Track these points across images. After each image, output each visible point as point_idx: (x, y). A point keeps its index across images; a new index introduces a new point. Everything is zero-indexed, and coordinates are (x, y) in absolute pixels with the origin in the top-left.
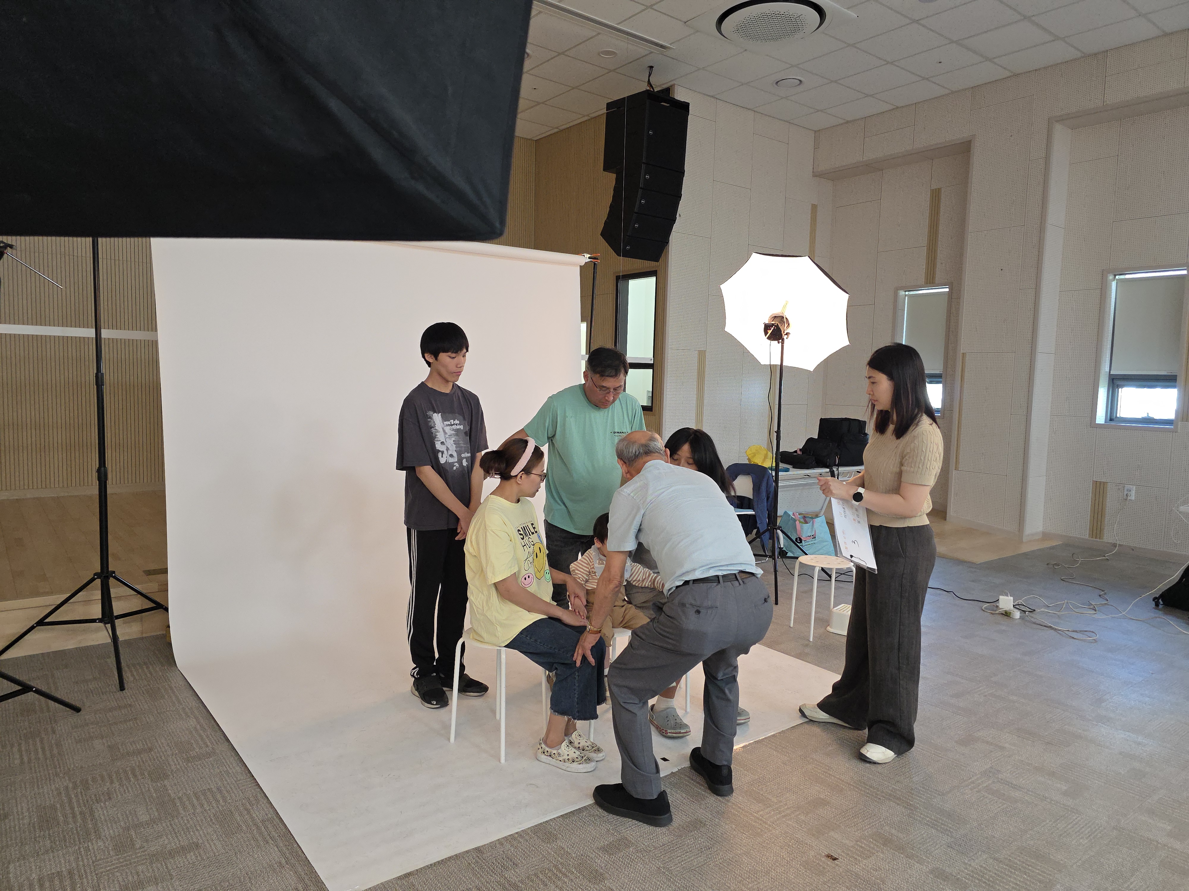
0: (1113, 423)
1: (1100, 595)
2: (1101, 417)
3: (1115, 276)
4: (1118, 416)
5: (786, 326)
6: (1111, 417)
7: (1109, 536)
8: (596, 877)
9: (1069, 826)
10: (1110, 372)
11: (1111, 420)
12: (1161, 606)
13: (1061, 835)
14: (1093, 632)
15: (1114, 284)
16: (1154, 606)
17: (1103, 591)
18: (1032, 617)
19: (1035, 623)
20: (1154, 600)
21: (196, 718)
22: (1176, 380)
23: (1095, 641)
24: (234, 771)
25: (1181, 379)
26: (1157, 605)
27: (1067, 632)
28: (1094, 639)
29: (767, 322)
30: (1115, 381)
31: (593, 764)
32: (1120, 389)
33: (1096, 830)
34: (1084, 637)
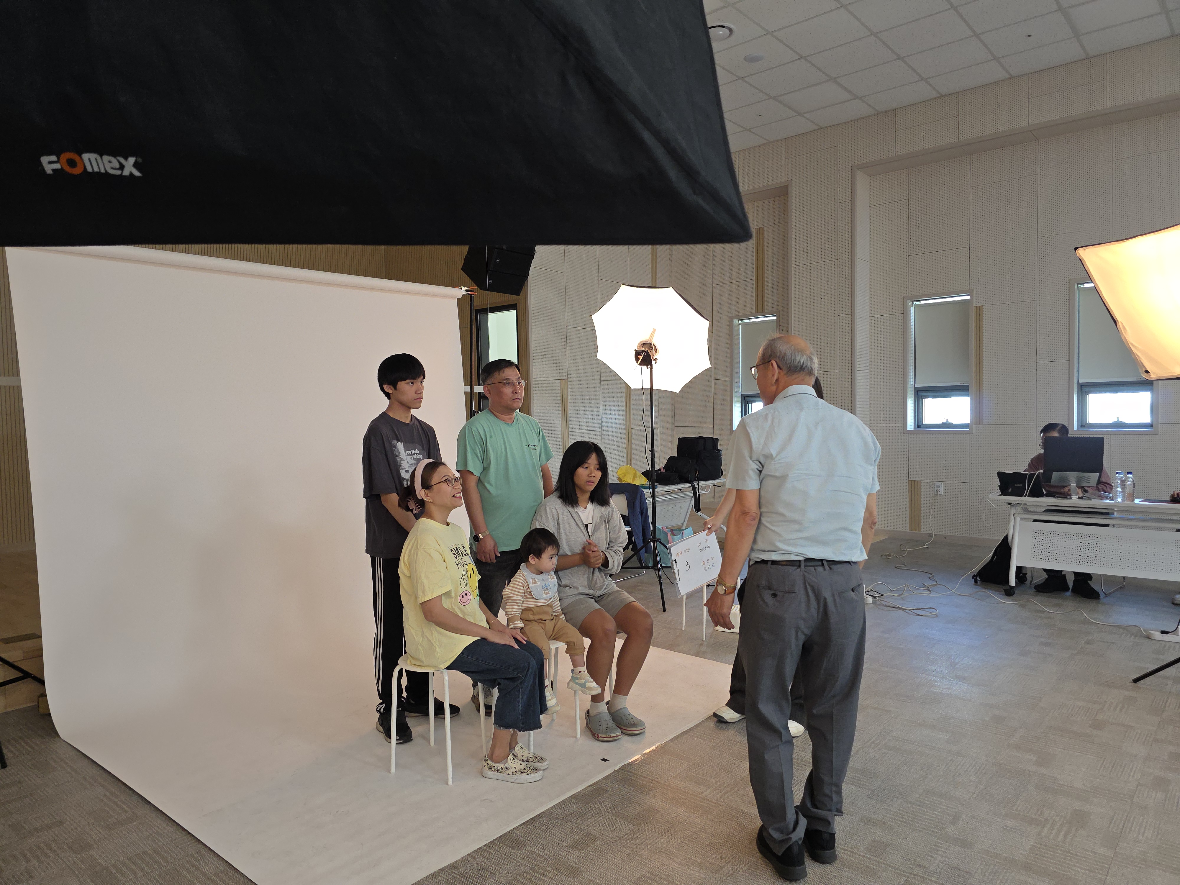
0: (919, 429)
1: (930, 578)
2: (910, 425)
3: (913, 302)
4: (924, 423)
5: (654, 351)
6: (919, 424)
7: (925, 528)
8: (574, 872)
9: (958, 768)
10: (914, 385)
11: (918, 426)
12: (979, 582)
13: (954, 776)
14: (933, 608)
15: (912, 309)
16: (974, 583)
17: (931, 574)
18: (883, 601)
19: (886, 606)
20: (973, 578)
21: (103, 786)
22: (968, 389)
23: (936, 616)
24: (166, 831)
25: (972, 389)
26: (976, 582)
27: (912, 611)
28: (935, 615)
29: (637, 349)
30: (919, 393)
31: (540, 773)
32: (924, 400)
33: (980, 768)
34: (927, 613)
